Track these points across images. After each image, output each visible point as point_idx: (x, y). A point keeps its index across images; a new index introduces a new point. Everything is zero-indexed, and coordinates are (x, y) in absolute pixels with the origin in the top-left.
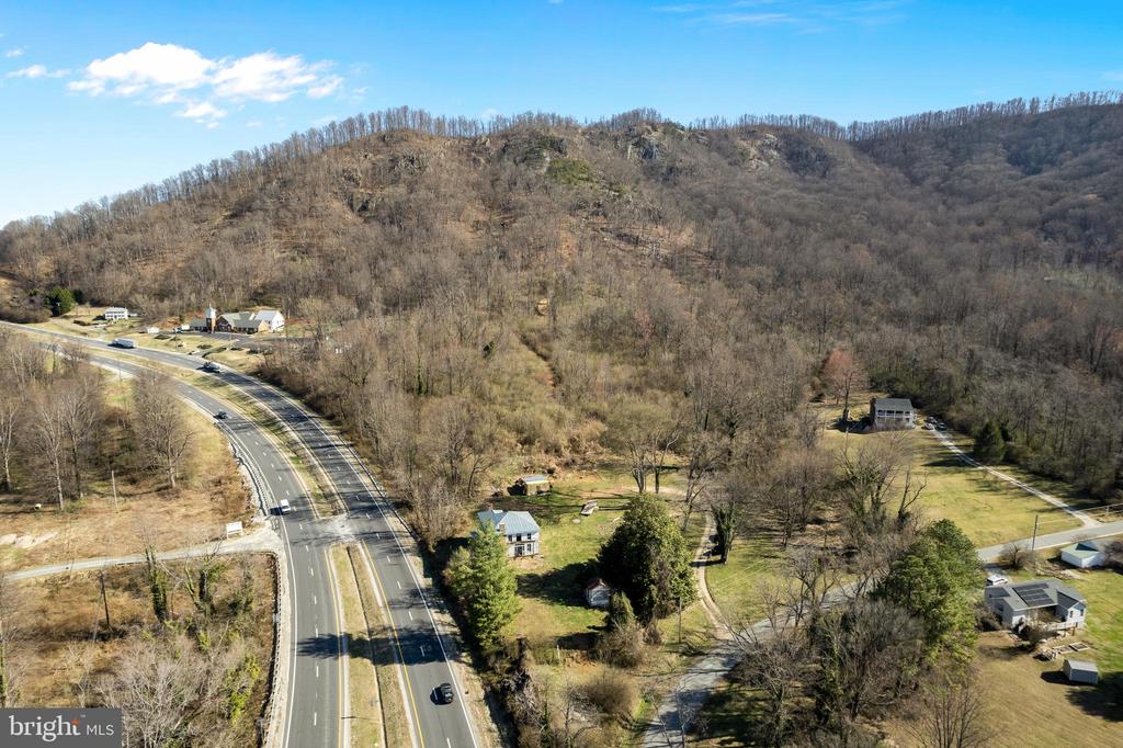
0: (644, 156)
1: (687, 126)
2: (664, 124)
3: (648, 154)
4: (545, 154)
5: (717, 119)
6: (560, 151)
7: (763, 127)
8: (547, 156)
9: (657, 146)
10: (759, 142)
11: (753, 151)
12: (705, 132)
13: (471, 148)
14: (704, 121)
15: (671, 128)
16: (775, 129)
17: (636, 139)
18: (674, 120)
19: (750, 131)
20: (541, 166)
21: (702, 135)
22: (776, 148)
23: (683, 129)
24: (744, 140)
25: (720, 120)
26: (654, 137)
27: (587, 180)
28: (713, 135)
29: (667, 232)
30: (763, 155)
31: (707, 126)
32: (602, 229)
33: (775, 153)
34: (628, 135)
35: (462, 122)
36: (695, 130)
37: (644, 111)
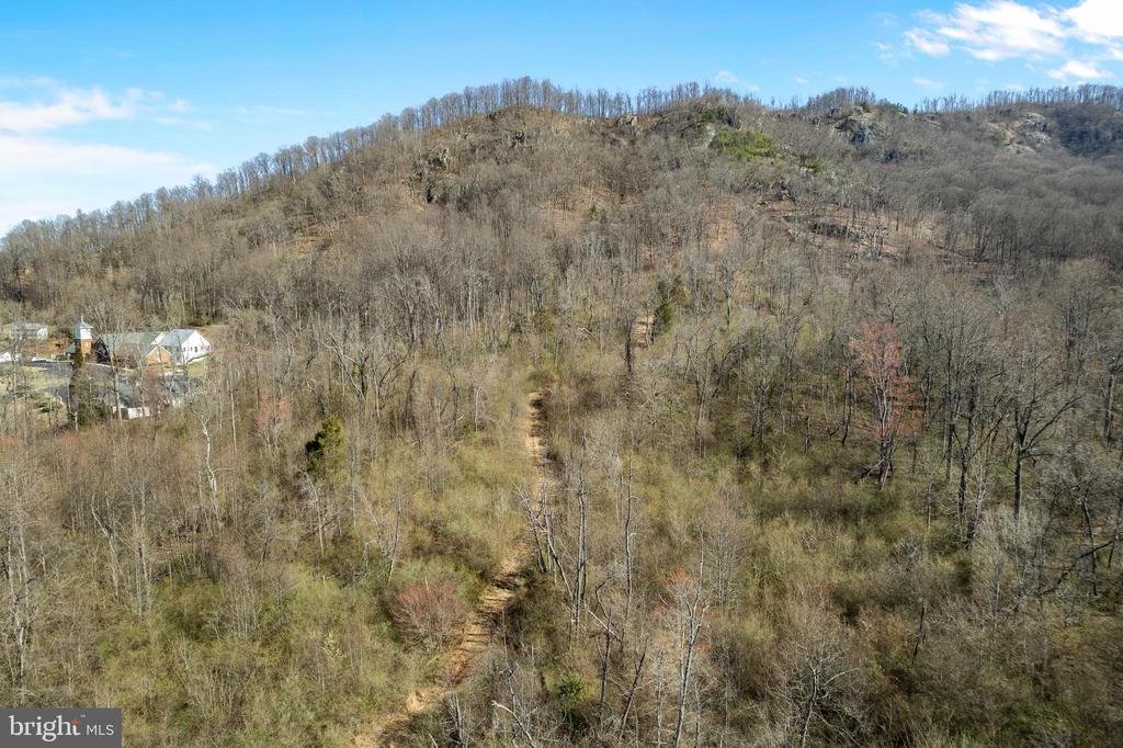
0: (853, 141)
1: (911, 109)
2: (877, 106)
3: (858, 137)
4: (708, 128)
5: (952, 100)
6: (730, 122)
7: (1022, 105)
8: (711, 130)
9: (871, 127)
10: (1017, 124)
11: (1010, 134)
12: (936, 116)
13: (611, 126)
14: (935, 103)
15: (887, 109)
16: (1042, 107)
17: (841, 122)
18: (893, 101)
19: (1004, 111)
20: (702, 142)
21: (933, 118)
22: (1045, 129)
23: (905, 111)
24: (994, 121)
25: (958, 100)
26: (865, 119)
27: (767, 155)
28: (947, 118)
29: (894, 223)
30: (1023, 138)
31: (939, 108)
32: (787, 218)
33: (1044, 136)
34: (829, 118)
35: (603, 98)
36: (922, 114)
37: (852, 91)
